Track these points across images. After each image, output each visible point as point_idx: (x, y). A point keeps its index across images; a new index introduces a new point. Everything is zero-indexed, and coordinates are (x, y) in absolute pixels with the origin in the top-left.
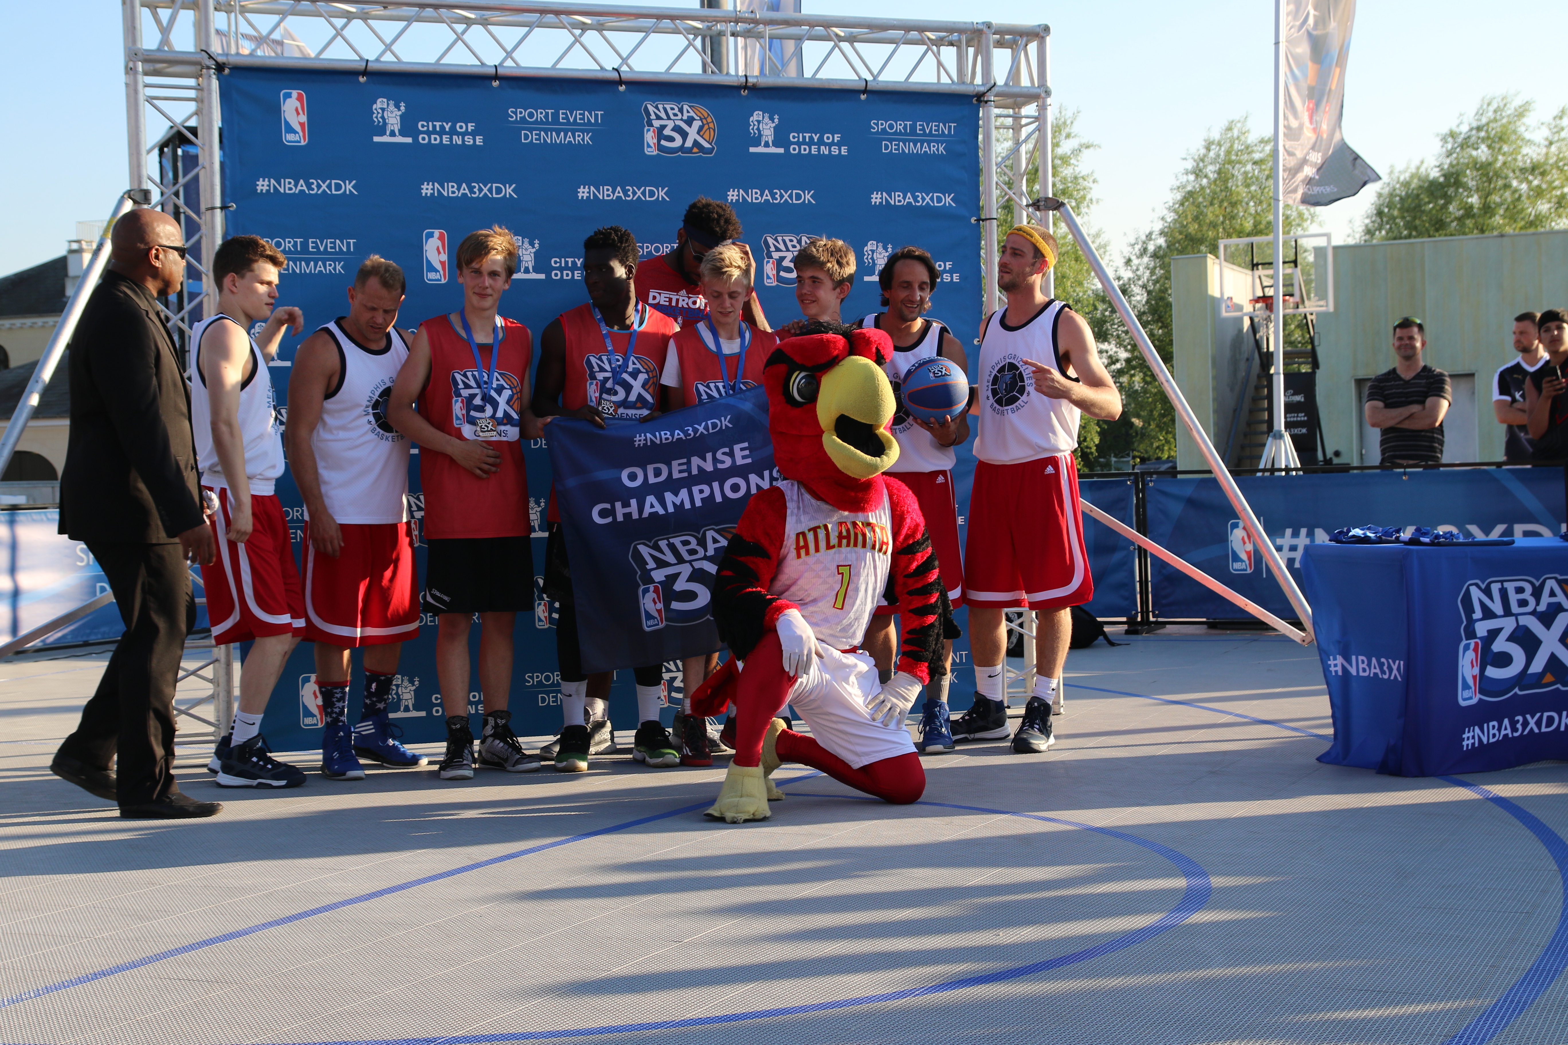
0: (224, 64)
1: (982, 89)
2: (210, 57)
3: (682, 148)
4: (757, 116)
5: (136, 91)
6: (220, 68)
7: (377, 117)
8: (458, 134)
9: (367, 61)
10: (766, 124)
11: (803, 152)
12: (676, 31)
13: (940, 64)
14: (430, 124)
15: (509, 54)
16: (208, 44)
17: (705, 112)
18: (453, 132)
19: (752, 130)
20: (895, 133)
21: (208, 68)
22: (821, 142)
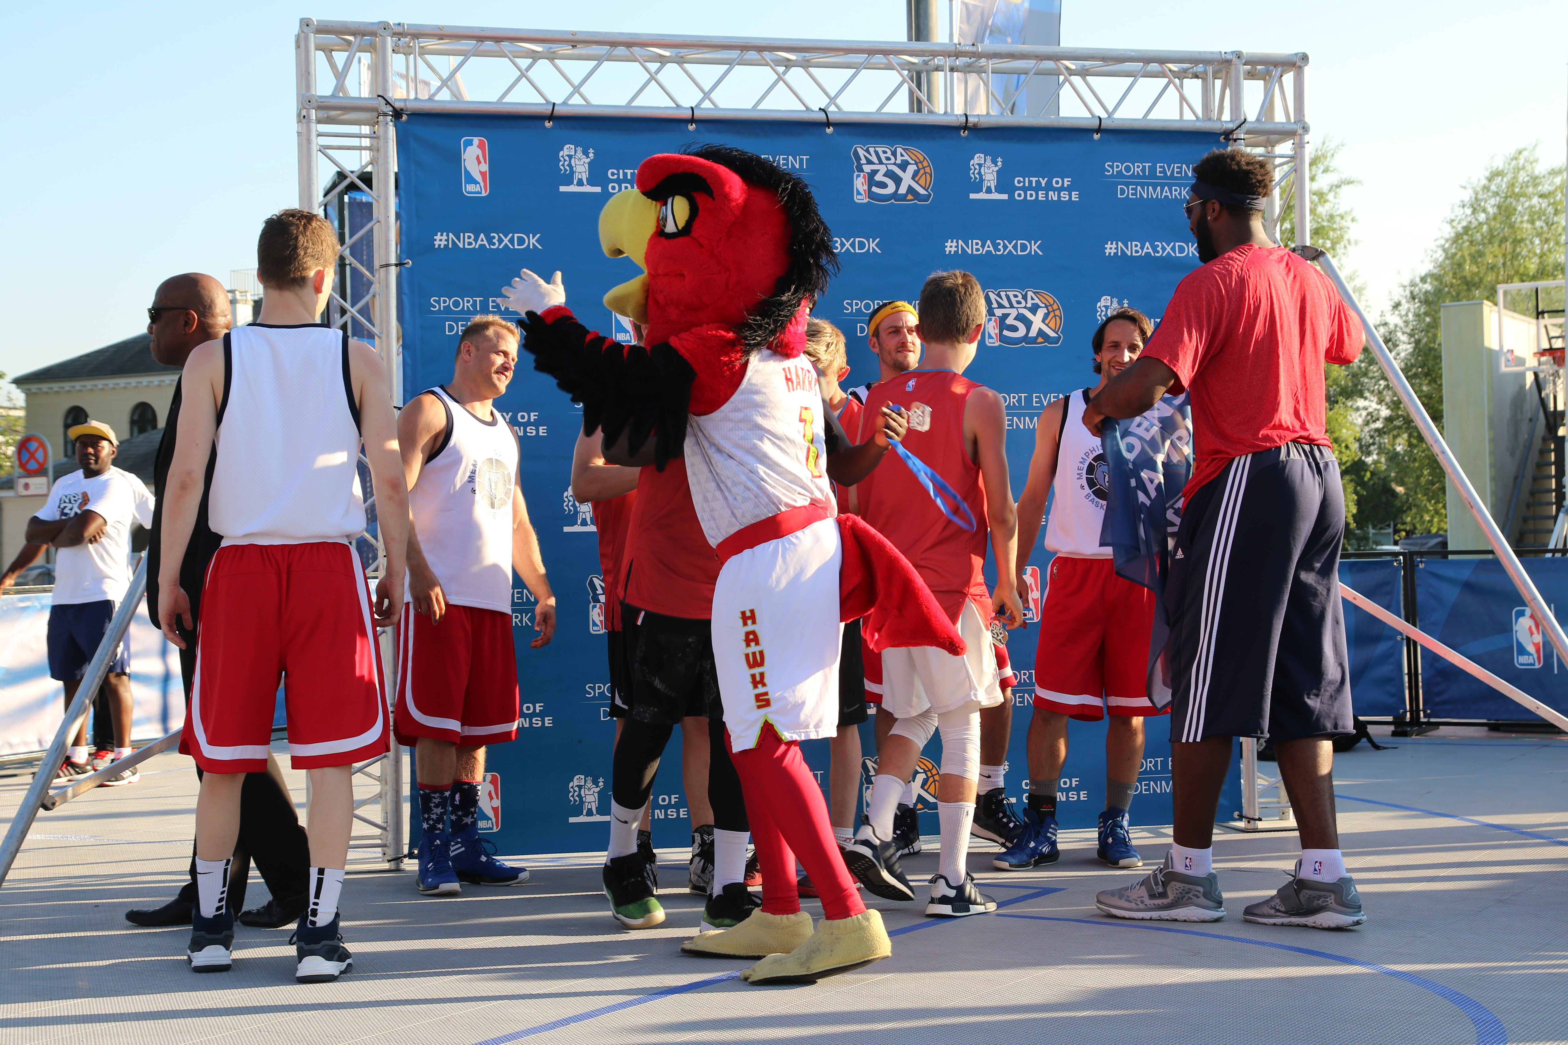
0: (402, 110)
1: (1231, 126)
2: (388, 103)
3: (895, 196)
4: (978, 158)
5: (309, 141)
6: (397, 114)
7: (563, 165)
9: (554, 104)
10: (989, 168)
11: (1029, 198)
12: (889, 67)
13: (1182, 98)
14: (621, 171)
15: (707, 95)
16: (385, 89)
17: (920, 155)
19: (973, 175)
20: (1133, 175)
21: (385, 114)
22: (1049, 187)
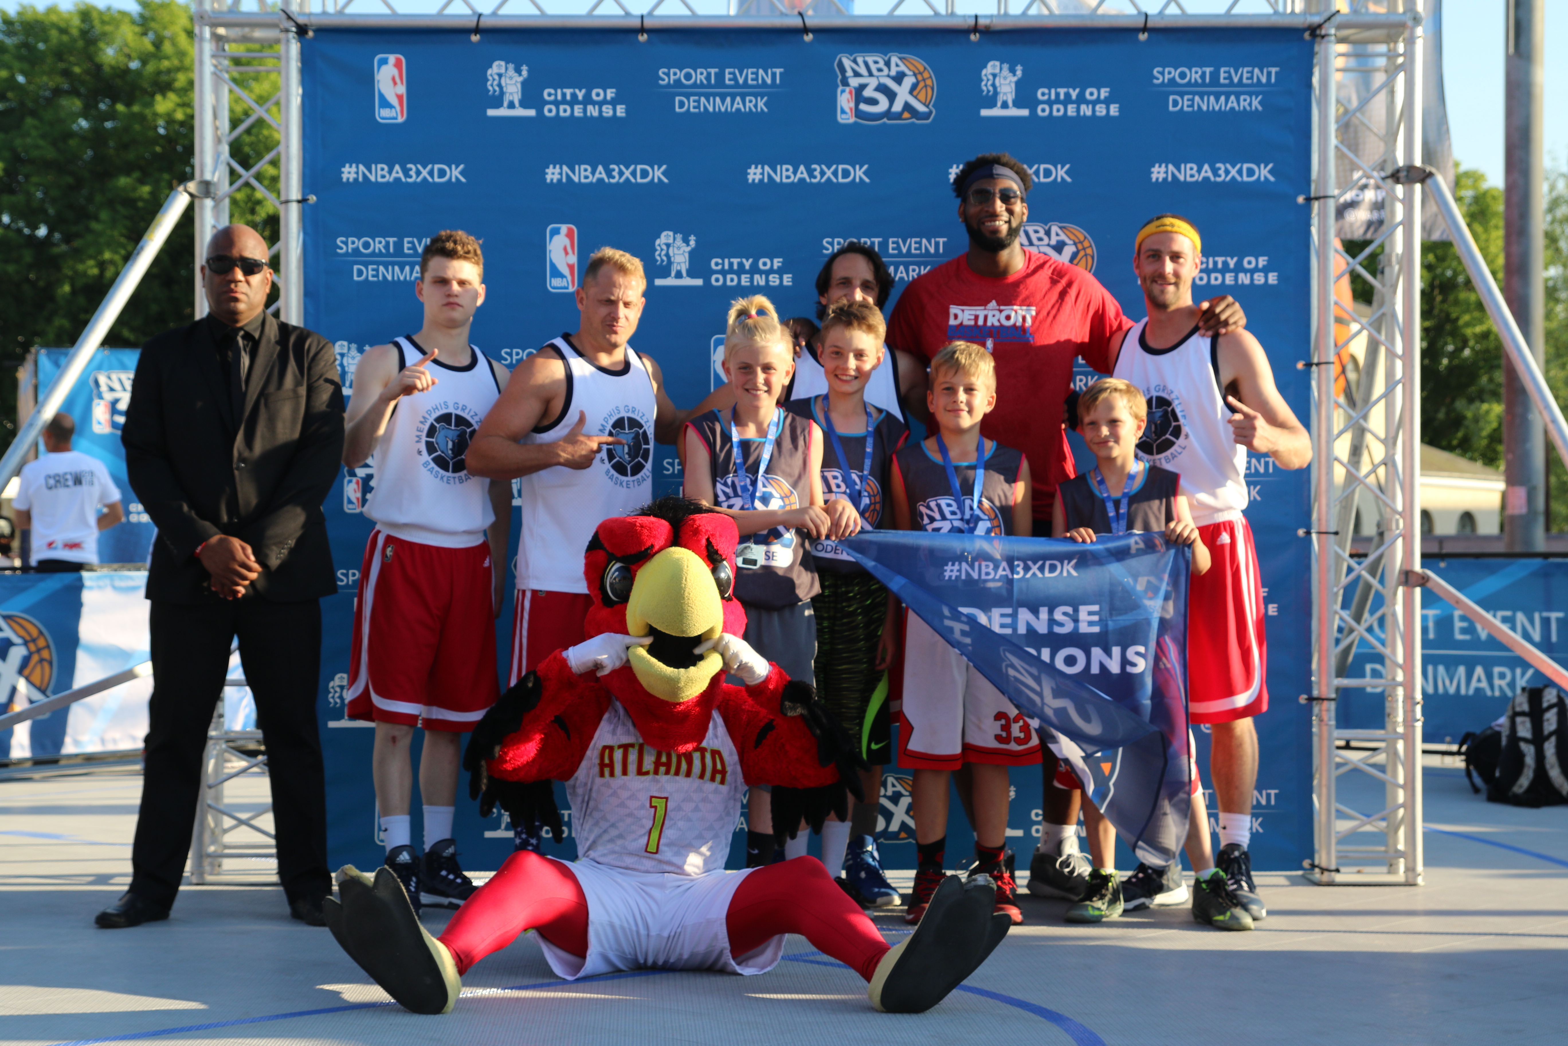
0: (307, 25)
1: (1316, 20)
2: (289, 18)
3: (888, 114)
4: (992, 67)
5: (201, 62)
6: (302, 30)
7: (492, 85)
8: (594, 103)
9: (480, 15)
10: (1005, 78)
11: (1055, 113)
17: (920, 64)
18: (588, 100)
19: (986, 87)
20: (1189, 84)
21: (287, 31)
22: (1081, 100)
